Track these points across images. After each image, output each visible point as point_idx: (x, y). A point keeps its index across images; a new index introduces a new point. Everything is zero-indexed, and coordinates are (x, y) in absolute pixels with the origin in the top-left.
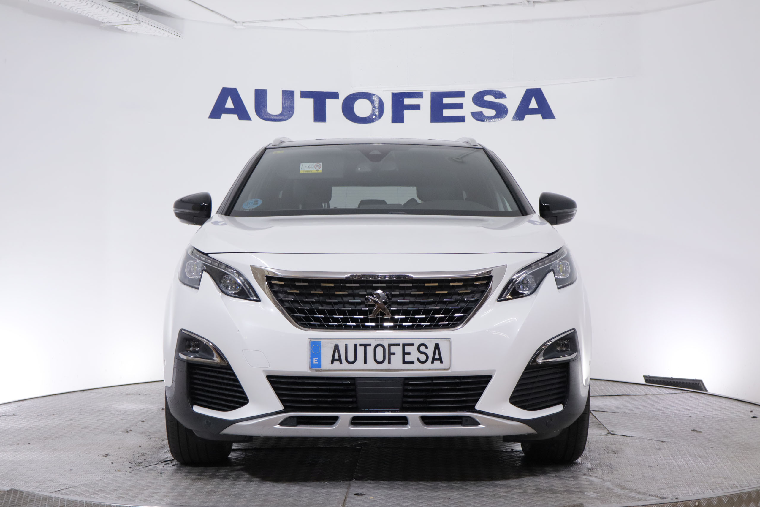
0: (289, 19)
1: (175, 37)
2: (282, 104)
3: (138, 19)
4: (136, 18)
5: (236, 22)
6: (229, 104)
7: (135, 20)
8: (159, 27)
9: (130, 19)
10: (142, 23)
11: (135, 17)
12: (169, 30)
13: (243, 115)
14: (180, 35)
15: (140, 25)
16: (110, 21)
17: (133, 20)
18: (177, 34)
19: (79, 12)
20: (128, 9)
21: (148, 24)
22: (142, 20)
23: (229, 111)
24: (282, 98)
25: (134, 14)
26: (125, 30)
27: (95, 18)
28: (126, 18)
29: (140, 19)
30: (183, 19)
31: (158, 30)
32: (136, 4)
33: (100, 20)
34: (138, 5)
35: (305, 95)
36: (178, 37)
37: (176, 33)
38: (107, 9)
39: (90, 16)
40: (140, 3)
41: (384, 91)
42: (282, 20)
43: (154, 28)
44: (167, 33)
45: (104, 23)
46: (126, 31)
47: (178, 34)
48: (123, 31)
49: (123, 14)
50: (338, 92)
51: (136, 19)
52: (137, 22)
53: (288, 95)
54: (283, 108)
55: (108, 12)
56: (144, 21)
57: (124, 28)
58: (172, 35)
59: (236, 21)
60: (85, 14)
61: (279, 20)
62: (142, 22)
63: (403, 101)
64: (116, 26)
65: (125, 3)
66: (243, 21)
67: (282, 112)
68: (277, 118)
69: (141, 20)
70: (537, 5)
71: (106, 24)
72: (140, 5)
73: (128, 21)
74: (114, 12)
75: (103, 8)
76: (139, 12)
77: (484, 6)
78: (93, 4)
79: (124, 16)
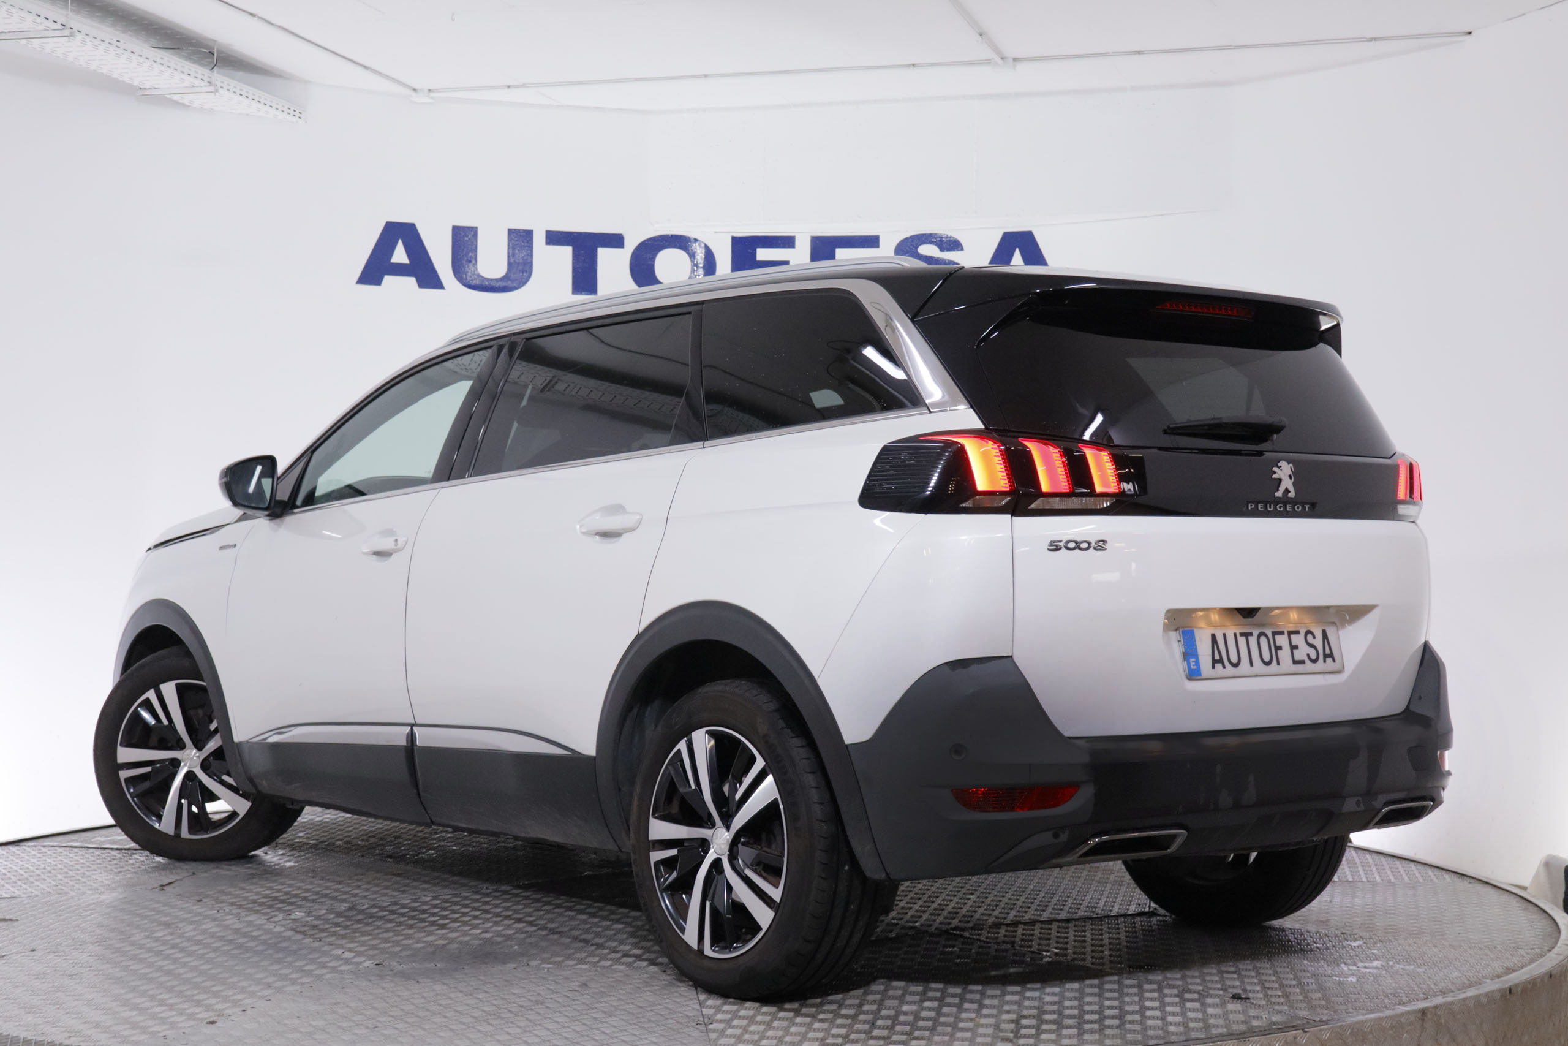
0: (523, 86)
1: (290, 118)
2: (509, 257)
3: (213, 83)
4: (209, 80)
5: (415, 90)
6: (400, 256)
7: (207, 84)
8: (257, 99)
9: (197, 82)
10: (221, 91)
11: (206, 79)
12: (278, 104)
13: (428, 277)
14: (300, 115)
15: (217, 94)
16: (156, 86)
17: (202, 84)
18: (294, 113)
19: (93, 67)
20: (195, 62)
21: (235, 92)
22: (222, 85)
23: (399, 270)
24: (509, 245)
25: (206, 71)
26: (188, 104)
27: (127, 81)
28: (189, 80)
29: (217, 83)
30: (307, 82)
31: (255, 104)
32: (210, 52)
33: (136, 83)
34: (213, 55)
35: (555, 238)
36: (296, 119)
37: (291, 111)
38: (149, 63)
39: (115, 75)
40: (218, 51)
41: (716, 232)
42: (509, 87)
43: (247, 101)
44: (273, 111)
45: (145, 89)
46: (189, 106)
47: (297, 114)
48: (183, 105)
49: (182, 72)
50: (621, 235)
51: (209, 83)
52: (212, 89)
53: (521, 239)
54: (510, 264)
55: (151, 67)
56: (226, 87)
57: (186, 99)
58: (285, 115)
59: (416, 87)
60: (104, 71)
61: (502, 87)
62: (222, 87)
63: (754, 255)
64: (168, 96)
65: (186, 50)
66: (430, 88)
67: (507, 274)
68: (497, 285)
69: (219, 84)
70: (1020, 66)
71: (148, 92)
72: (218, 53)
73: (194, 86)
74: (163, 68)
75: (141, 60)
76: (215, 68)
77: (914, 65)
78: (119, 51)
79: (185, 77)
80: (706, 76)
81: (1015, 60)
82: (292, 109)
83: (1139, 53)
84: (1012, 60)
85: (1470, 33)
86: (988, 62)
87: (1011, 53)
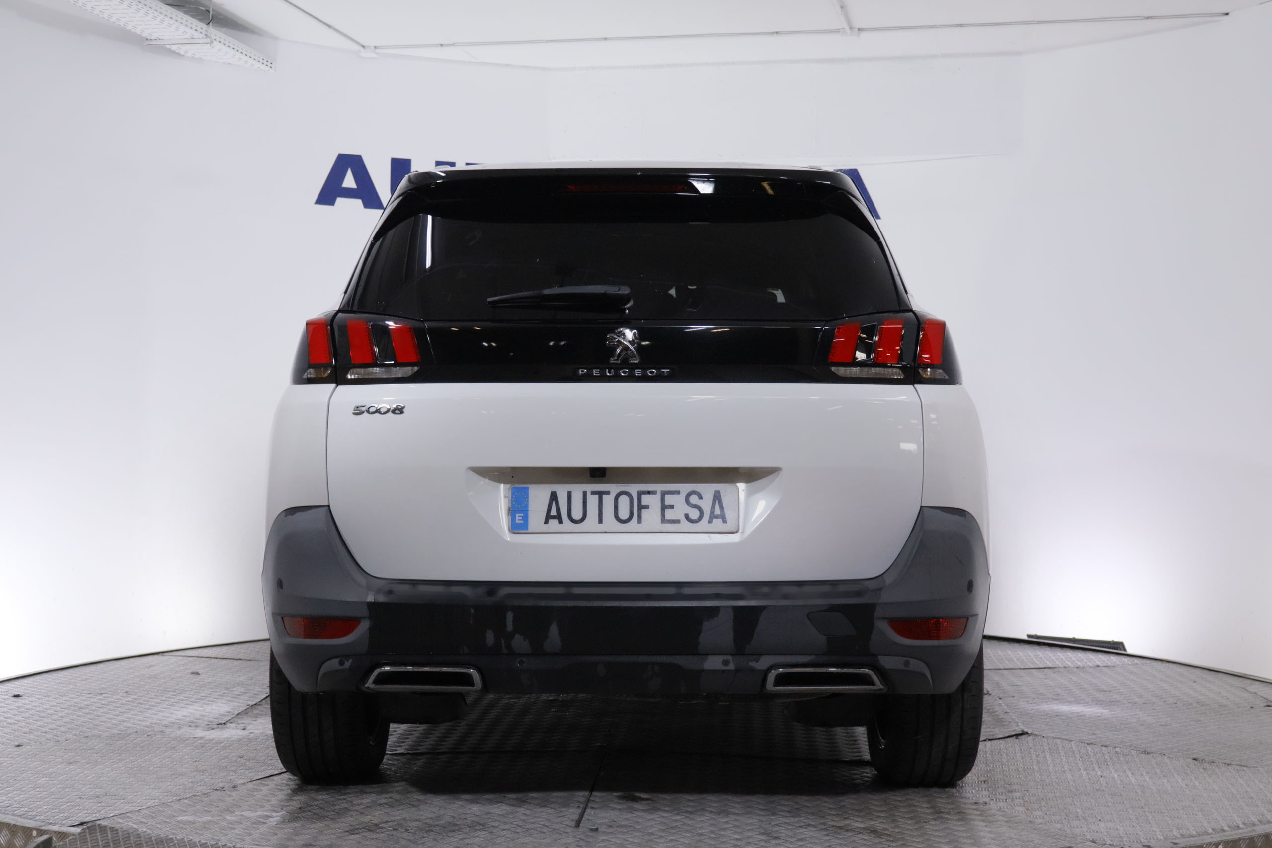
0: (453, 45)
1: (263, 67)
3: (209, 35)
4: (206, 33)
5: (363, 46)
6: (349, 182)
7: (205, 37)
8: (240, 50)
9: (196, 35)
10: (214, 42)
11: (203, 31)
12: (255, 55)
13: (371, 199)
14: (271, 65)
15: (212, 44)
16: (160, 38)
17: (201, 36)
18: (267, 63)
19: (113, 20)
20: (193, 18)
21: (224, 44)
22: (216, 38)
23: (349, 193)
25: (203, 26)
26: (183, 53)
27: (138, 32)
28: (190, 33)
29: (211, 36)
30: (276, 38)
31: (238, 55)
32: (207, 10)
33: (145, 35)
34: (209, 12)
36: (267, 68)
37: (265, 62)
38: (160, 18)
39: (129, 27)
42: (442, 45)
43: (233, 52)
44: (251, 61)
45: (151, 40)
46: (183, 55)
47: (269, 63)
48: (179, 54)
51: (206, 35)
52: (208, 40)
55: (162, 21)
56: (218, 39)
57: (182, 50)
58: (260, 65)
59: (364, 44)
60: (122, 24)
61: (436, 45)
62: (215, 40)
64: (168, 46)
66: (376, 45)
69: (213, 37)
70: (863, 35)
71: (153, 43)
72: (213, 12)
73: (193, 38)
74: (172, 22)
75: (156, 14)
76: (211, 23)
77: (777, 33)
78: (140, 6)
79: (188, 30)
80: (606, 39)
81: (859, 30)
82: (266, 59)
83: (961, 25)
84: (857, 29)
85: (1227, 14)
86: (837, 31)
87: (857, 24)
